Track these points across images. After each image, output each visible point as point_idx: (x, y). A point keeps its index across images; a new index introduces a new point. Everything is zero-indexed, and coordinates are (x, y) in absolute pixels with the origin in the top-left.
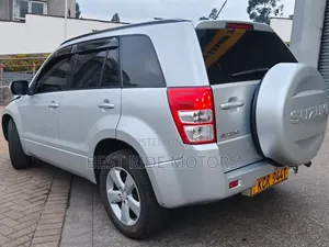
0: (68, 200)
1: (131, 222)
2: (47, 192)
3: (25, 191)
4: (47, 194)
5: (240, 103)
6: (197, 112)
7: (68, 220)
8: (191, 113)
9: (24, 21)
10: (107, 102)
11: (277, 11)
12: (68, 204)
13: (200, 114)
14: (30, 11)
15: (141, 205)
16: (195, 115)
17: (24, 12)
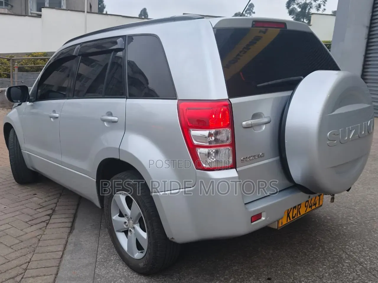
0: (73, 222)
1: (138, 255)
2: (50, 212)
3: (25, 210)
4: (50, 215)
5: (266, 120)
6: (213, 131)
7: (69, 247)
8: (206, 133)
9: (40, 16)
10: (110, 114)
11: (320, 6)
12: (72, 228)
13: (216, 134)
14: (47, 5)
15: (149, 237)
16: (210, 135)
17: (40, 6)
